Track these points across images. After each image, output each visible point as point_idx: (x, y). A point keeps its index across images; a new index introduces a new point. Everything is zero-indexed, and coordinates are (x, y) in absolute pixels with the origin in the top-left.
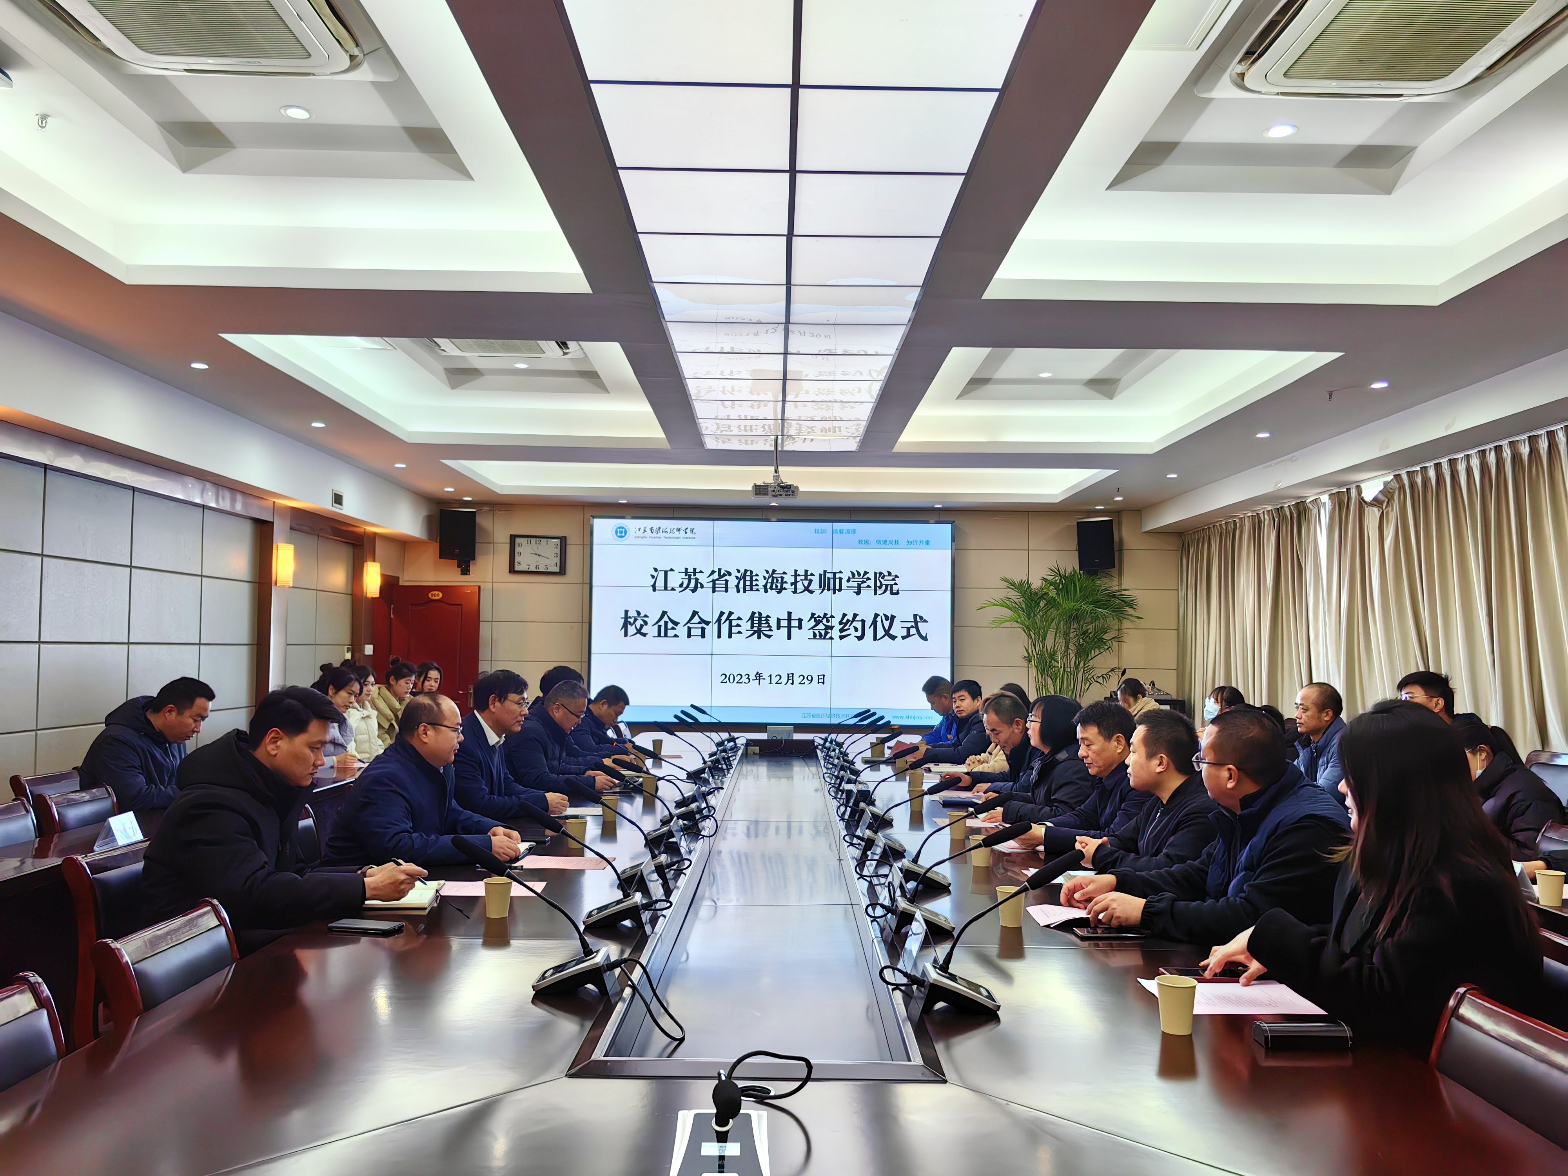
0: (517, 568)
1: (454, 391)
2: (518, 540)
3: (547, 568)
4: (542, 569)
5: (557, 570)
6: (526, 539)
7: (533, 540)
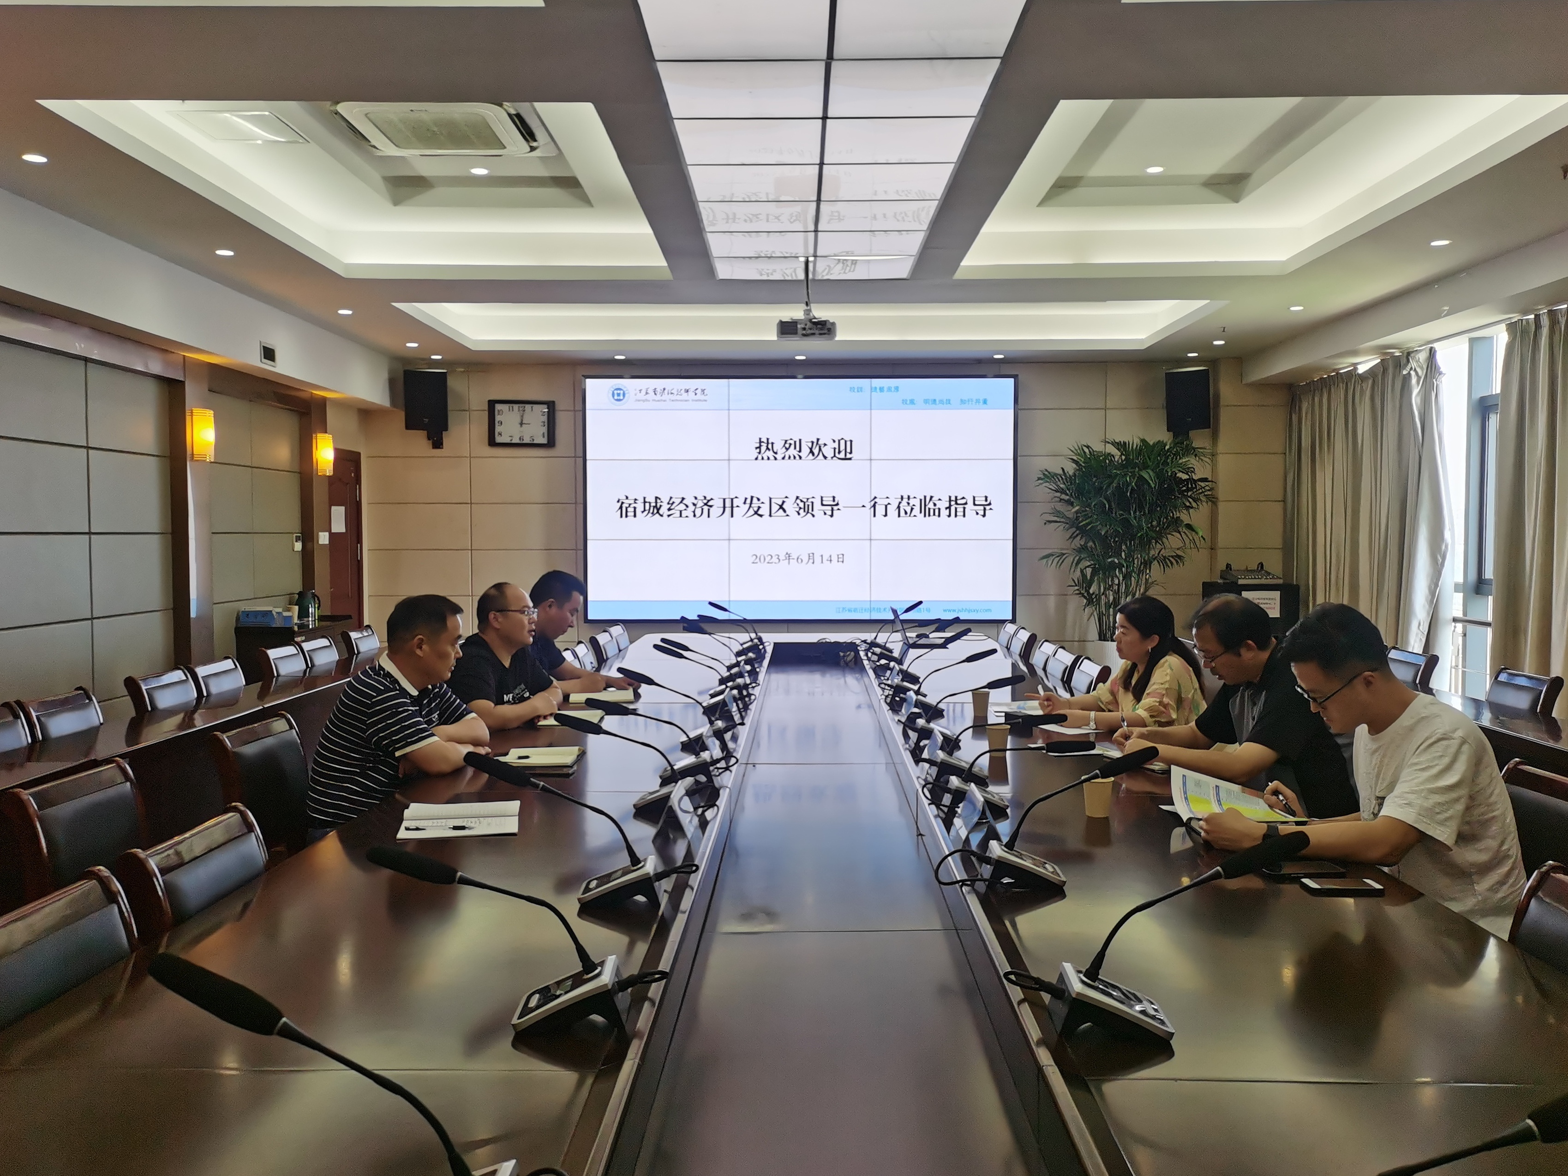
0: (499, 440)
1: (398, 208)
2: (498, 407)
3: (533, 440)
4: (527, 440)
5: (544, 441)
6: (509, 405)
7: (516, 406)
